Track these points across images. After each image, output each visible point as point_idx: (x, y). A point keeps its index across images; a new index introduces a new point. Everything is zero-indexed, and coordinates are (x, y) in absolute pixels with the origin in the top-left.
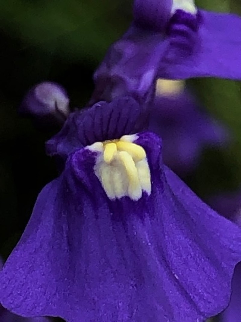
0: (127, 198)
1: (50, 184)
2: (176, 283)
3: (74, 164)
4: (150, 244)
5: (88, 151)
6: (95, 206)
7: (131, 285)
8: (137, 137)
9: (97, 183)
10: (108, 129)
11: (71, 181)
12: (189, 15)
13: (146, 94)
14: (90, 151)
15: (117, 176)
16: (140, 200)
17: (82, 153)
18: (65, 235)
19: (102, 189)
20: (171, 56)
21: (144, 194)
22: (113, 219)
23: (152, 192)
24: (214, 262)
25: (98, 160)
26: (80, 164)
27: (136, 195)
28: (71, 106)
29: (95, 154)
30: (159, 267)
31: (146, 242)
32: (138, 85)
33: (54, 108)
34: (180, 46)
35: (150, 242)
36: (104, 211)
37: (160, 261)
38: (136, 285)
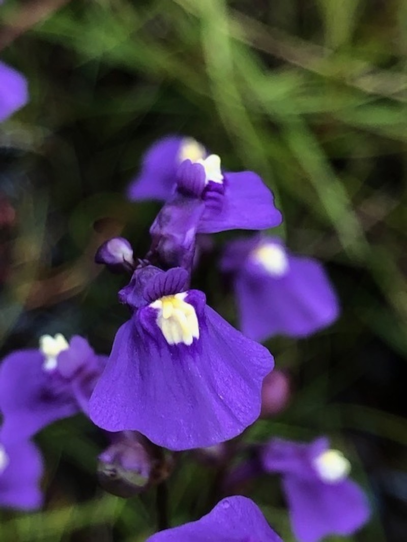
0: (182, 344)
1: (124, 325)
2: (221, 403)
3: (141, 318)
4: (200, 376)
5: (151, 308)
6: (159, 348)
7: (189, 406)
8: (187, 295)
9: (159, 331)
10: (164, 289)
11: (140, 330)
12: (218, 184)
13: (189, 247)
14: (153, 308)
15: (174, 328)
16: (191, 345)
17: (148, 310)
18: (138, 367)
19: (163, 336)
20: (206, 216)
21: (194, 339)
22: (173, 358)
23: (200, 337)
24: (248, 380)
25: (159, 314)
26: (146, 318)
27: (189, 341)
28: (135, 257)
29: (157, 310)
30: (209, 392)
31: (198, 374)
32: (184, 239)
33: (122, 259)
34: (214, 207)
35: (201, 375)
36: (165, 351)
37: (209, 389)
38: (192, 407)
